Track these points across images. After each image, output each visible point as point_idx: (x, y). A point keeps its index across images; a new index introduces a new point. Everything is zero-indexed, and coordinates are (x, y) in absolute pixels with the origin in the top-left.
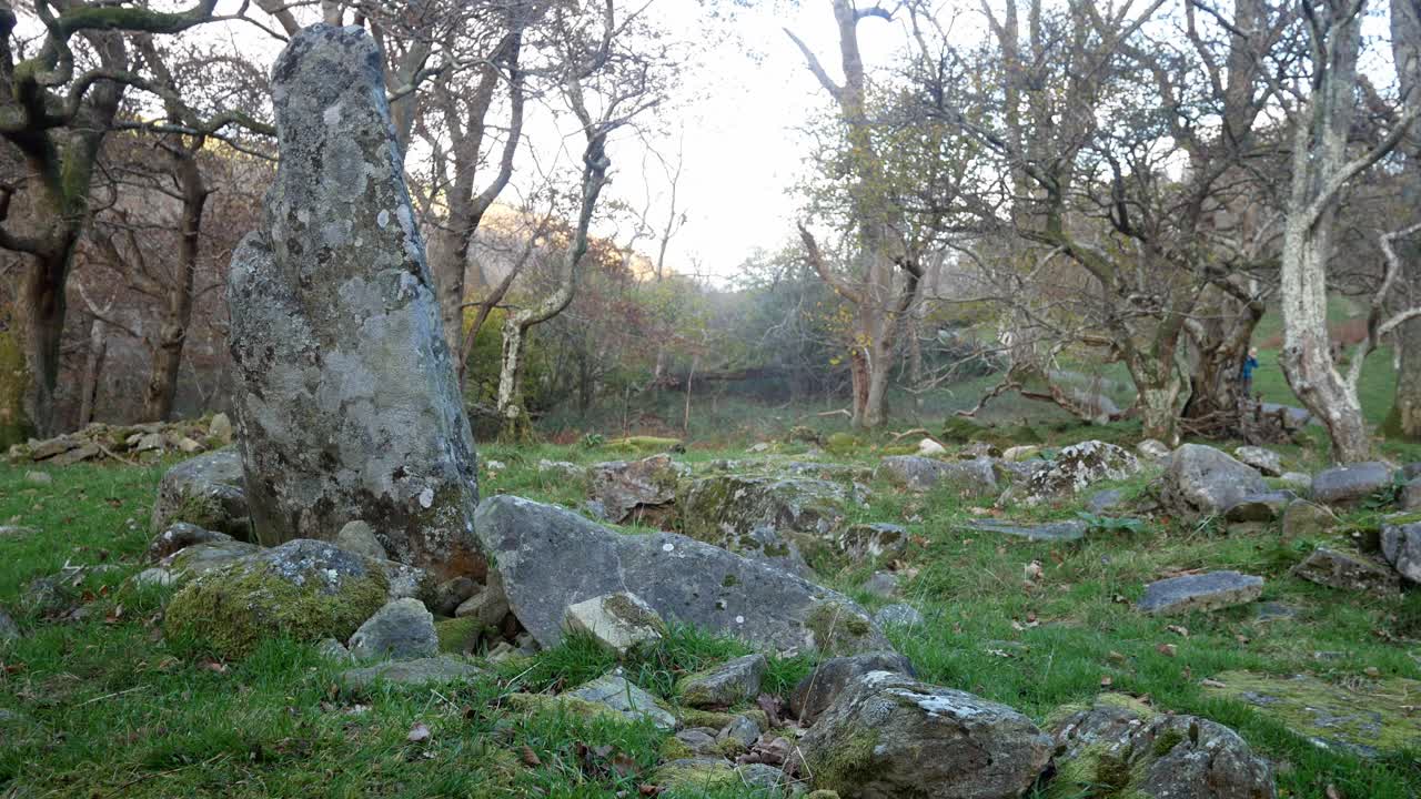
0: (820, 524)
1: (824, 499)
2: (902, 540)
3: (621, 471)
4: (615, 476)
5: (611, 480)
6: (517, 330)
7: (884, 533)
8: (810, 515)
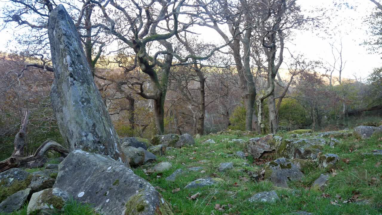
0: (312, 155)
1: (315, 146)
2: (335, 160)
3: (258, 141)
4: (256, 143)
5: (255, 144)
6: (260, 101)
7: (328, 158)
8: (308, 152)
